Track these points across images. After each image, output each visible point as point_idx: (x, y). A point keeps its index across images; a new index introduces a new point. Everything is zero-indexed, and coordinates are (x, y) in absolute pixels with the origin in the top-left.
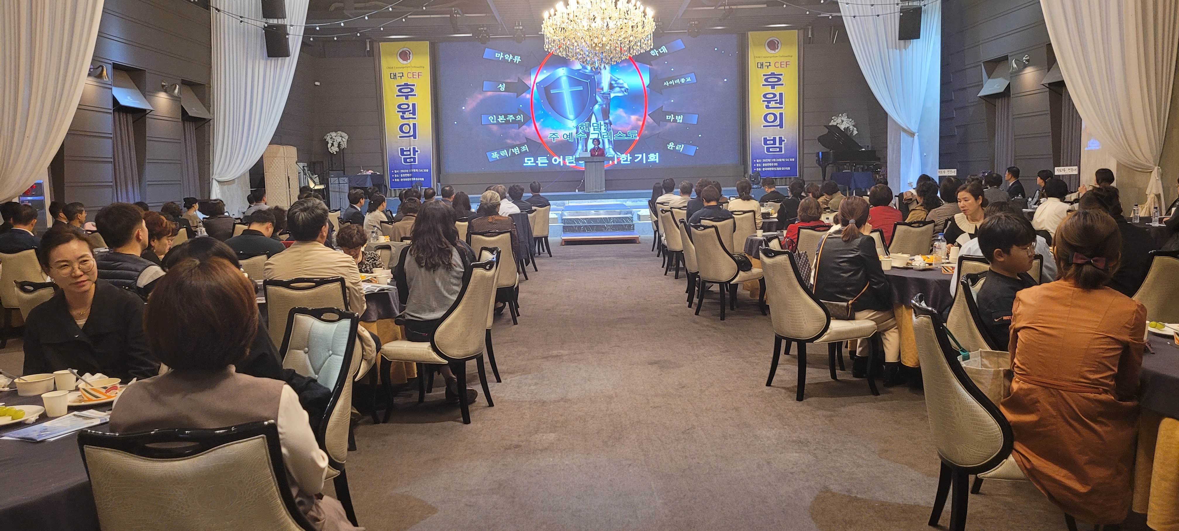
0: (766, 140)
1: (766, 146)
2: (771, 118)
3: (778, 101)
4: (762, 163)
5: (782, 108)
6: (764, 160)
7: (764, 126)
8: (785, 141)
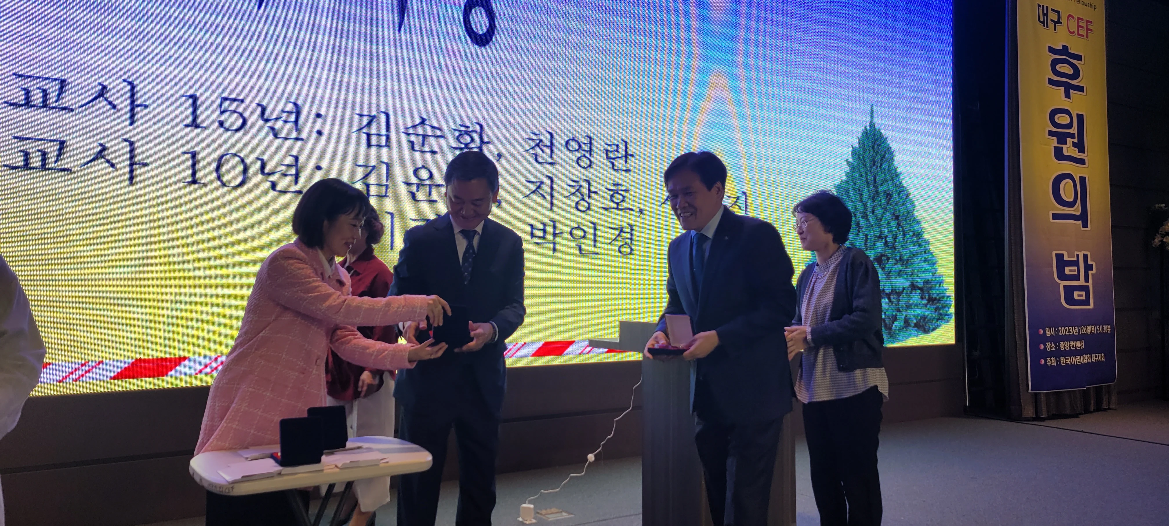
0: (1061, 262)
1: (1063, 283)
2: (1067, 191)
3: (1076, 141)
4: (1057, 339)
5: (1082, 162)
6: (1063, 331)
7: (1056, 217)
8: (1094, 271)
